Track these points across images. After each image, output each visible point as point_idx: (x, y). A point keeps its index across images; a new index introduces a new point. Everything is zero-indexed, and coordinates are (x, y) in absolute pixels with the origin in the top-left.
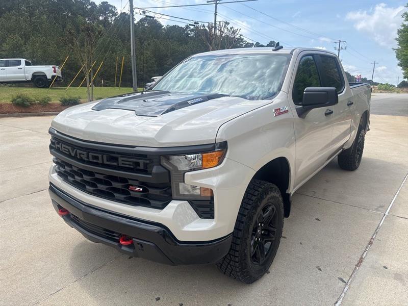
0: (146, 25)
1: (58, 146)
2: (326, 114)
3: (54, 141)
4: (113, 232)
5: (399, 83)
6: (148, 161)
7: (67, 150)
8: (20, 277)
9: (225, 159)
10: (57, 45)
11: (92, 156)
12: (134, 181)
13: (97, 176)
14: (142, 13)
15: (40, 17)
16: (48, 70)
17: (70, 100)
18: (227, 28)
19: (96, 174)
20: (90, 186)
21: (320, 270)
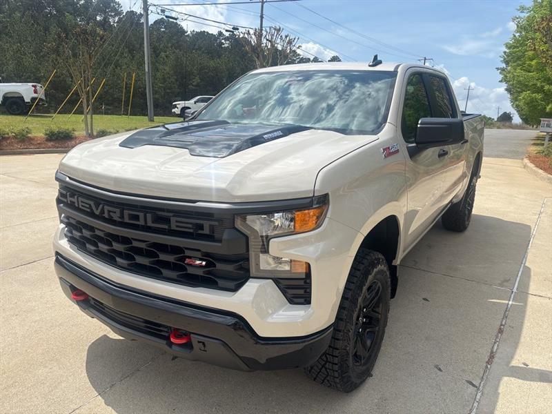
0: (162, 30)
1: (73, 200)
2: (440, 156)
3: (64, 192)
4: (160, 325)
5: (500, 115)
6: (216, 223)
7: (88, 206)
8: (14, 391)
9: (327, 219)
10: (36, 54)
11: (129, 215)
12: (193, 252)
13: (135, 244)
14: (159, 11)
15: (10, 15)
16: (25, 90)
17: (59, 133)
18: (281, 36)
19: (134, 242)
20: (122, 258)
21: (440, 370)
